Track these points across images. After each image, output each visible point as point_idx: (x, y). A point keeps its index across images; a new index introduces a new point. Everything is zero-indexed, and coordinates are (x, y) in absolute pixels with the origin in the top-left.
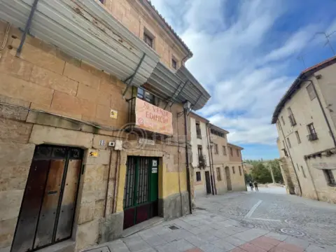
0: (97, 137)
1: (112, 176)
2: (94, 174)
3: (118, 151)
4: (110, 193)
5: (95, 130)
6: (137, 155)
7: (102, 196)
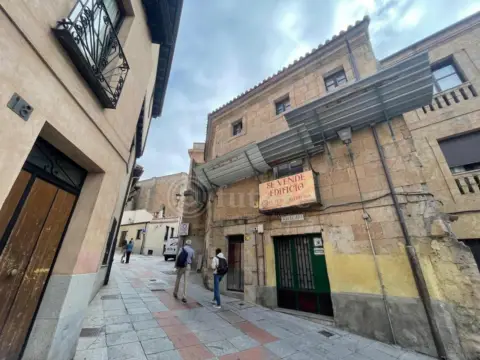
0: (248, 226)
1: (260, 254)
2: (248, 252)
3: (262, 234)
4: (261, 268)
5: (245, 222)
6: (280, 234)
7: (255, 268)
